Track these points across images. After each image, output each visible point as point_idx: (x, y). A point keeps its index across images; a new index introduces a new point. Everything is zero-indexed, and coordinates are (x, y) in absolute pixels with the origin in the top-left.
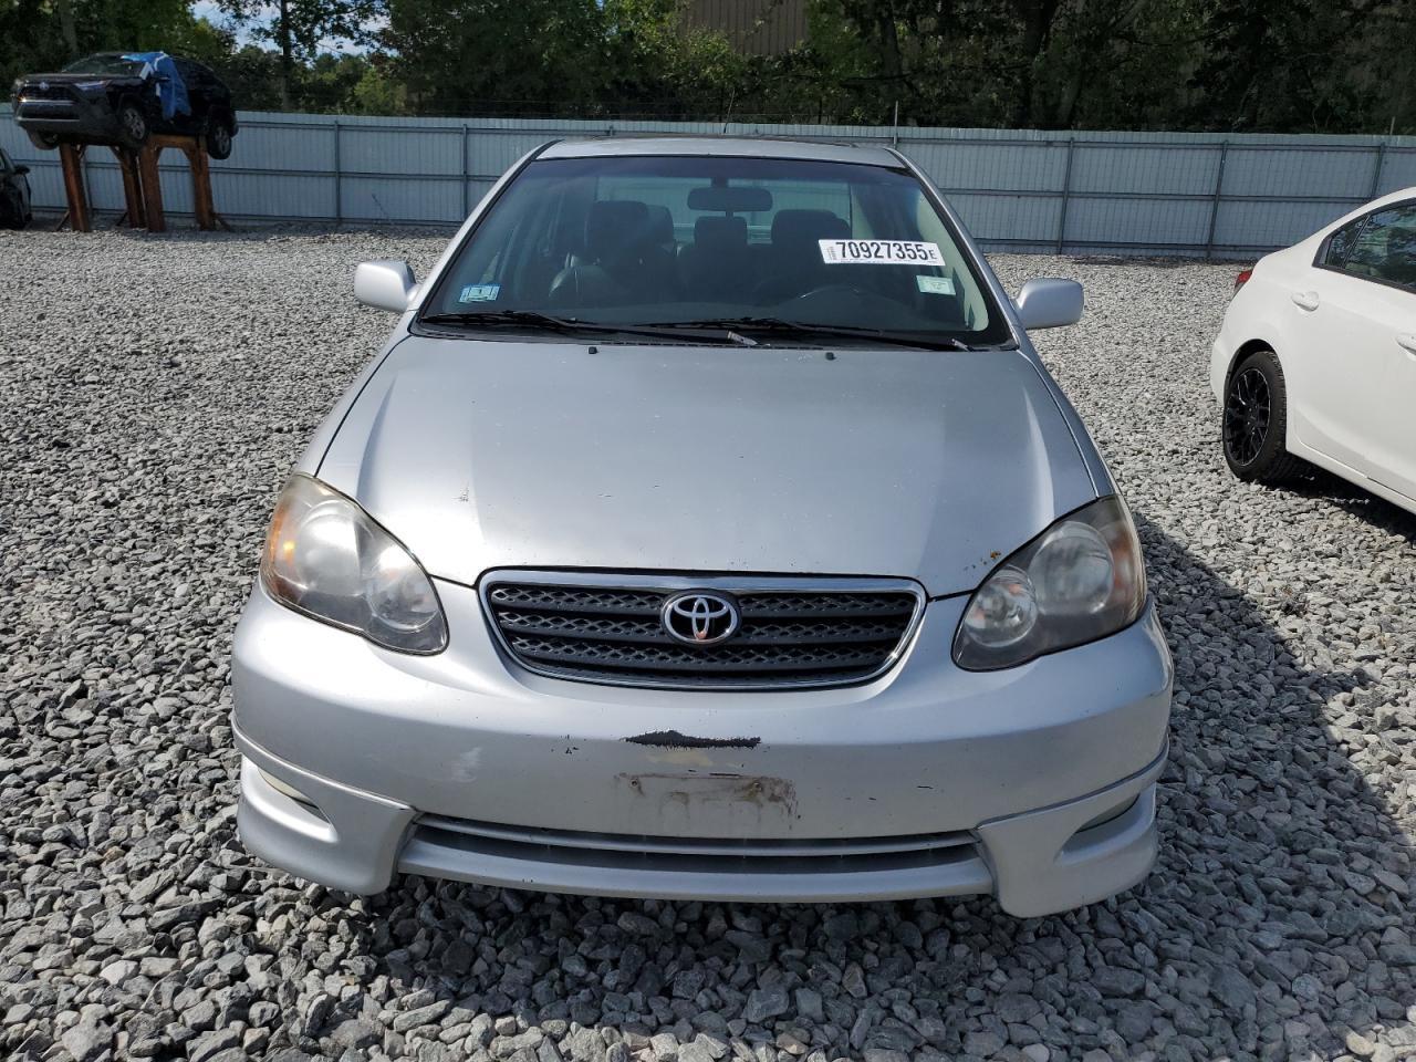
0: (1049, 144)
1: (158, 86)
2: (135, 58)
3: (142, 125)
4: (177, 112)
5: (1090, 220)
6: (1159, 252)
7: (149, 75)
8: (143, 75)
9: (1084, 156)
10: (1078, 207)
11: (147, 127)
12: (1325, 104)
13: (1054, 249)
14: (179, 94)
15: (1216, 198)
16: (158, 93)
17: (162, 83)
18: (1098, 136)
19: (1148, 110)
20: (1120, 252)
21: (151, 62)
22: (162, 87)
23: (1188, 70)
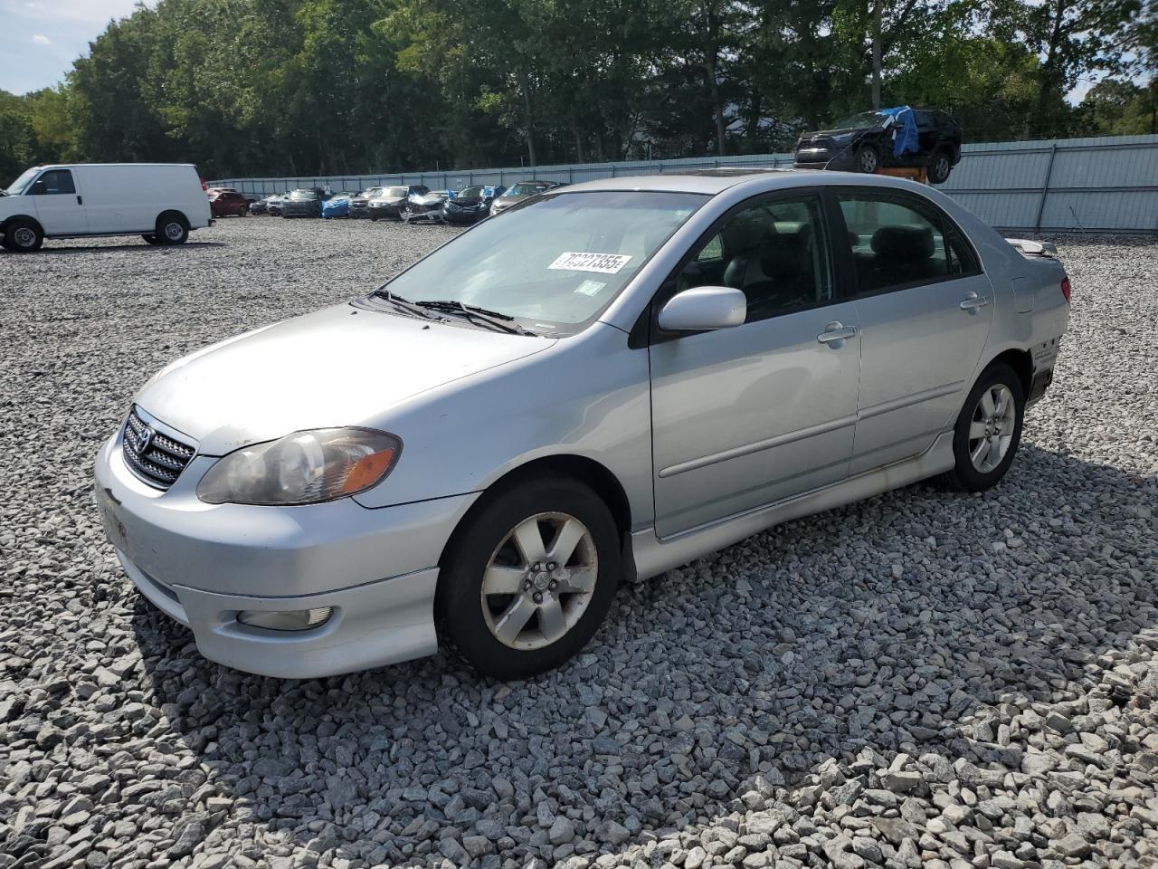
1: (895, 132)
2: (883, 113)
3: (875, 162)
4: (907, 149)
7: (890, 125)
8: (885, 126)
11: (878, 162)
14: (912, 136)
16: (894, 138)
17: (899, 129)
21: (894, 115)
22: (898, 133)
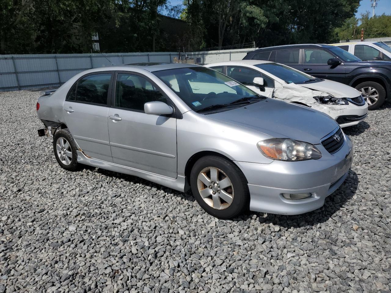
0: (6, 59)
5: (25, 79)
6: (50, 86)
9: (17, 61)
10: (21, 76)
12: (73, 46)
13: (18, 89)
15: (58, 71)
18: (20, 56)
19: (27, 48)
20: (39, 87)
23: (34, 37)
